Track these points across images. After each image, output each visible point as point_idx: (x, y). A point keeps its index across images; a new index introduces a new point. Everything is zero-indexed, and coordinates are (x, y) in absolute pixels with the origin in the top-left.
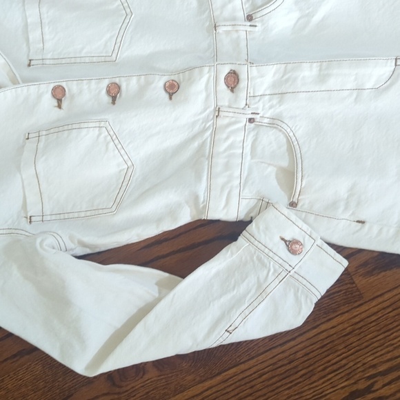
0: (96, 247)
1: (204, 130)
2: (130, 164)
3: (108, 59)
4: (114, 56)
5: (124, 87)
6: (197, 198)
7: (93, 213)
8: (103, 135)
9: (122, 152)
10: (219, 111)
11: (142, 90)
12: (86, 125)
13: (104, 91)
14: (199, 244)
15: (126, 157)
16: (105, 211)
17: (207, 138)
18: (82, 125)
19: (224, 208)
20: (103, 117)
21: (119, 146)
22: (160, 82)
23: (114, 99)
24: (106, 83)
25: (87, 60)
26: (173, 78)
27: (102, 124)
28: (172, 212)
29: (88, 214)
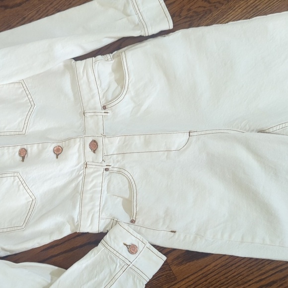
0: (13, 251)
1: (79, 176)
2: (33, 198)
3: (20, 133)
4: (24, 131)
5: (29, 151)
6: (73, 219)
7: (11, 229)
8: (16, 181)
9: (29, 191)
10: (86, 165)
11: (40, 152)
12: (6, 175)
13: (17, 154)
14: (77, 248)
15: (31, 194)
16: (19, 228)
17: (80, 182)
18: (4, 175)
19: (90, 226)
20: (16, 170)
21: (26, 188)
22: (51, 147)
23: (23, 158)
24: (18, 148)
25: (8, 134)
26: (59, 144)
27: (16, 174)
28: (59, 228)
29: (9, 230)
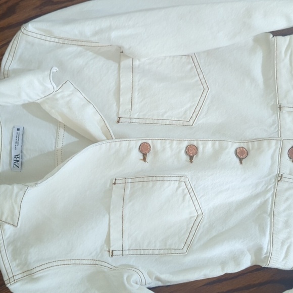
1: (266, 191)
2: (200, 212)
3: (186, 123)
4: (191, 121)
5: (201, 149)
7: (166, 251)
8: (181, 188)
9: (196, 203)
10: (281, 177)
11: (216, 154)
12: (168, 179)
13: (183, 151)
14: (254, 286)
15: (198, 207)
16: (177, 251)
17: (268, 199)
18: (165, 179)
20: (183, 173)
21: (194, 198)
22: (232, 148)
23: (191, 158)
24: (185, 144)
25: (168, 122)
26: (242, 145)
27: (182, 179)
28: (235, 258)
29: (162, 252)
